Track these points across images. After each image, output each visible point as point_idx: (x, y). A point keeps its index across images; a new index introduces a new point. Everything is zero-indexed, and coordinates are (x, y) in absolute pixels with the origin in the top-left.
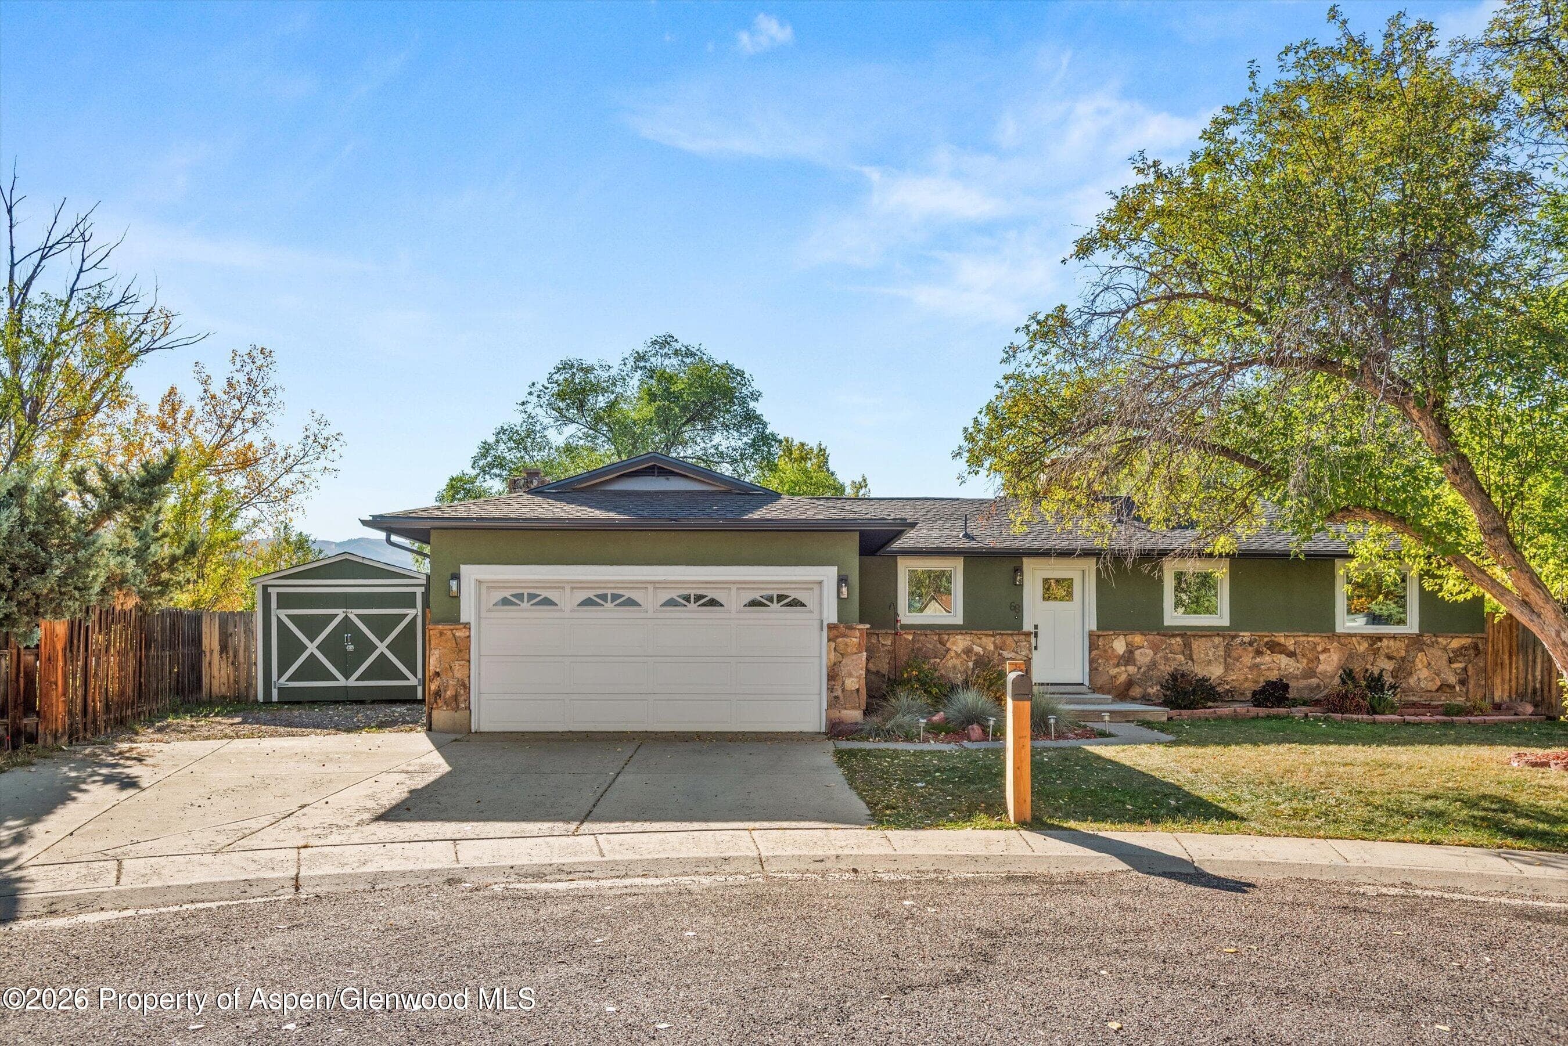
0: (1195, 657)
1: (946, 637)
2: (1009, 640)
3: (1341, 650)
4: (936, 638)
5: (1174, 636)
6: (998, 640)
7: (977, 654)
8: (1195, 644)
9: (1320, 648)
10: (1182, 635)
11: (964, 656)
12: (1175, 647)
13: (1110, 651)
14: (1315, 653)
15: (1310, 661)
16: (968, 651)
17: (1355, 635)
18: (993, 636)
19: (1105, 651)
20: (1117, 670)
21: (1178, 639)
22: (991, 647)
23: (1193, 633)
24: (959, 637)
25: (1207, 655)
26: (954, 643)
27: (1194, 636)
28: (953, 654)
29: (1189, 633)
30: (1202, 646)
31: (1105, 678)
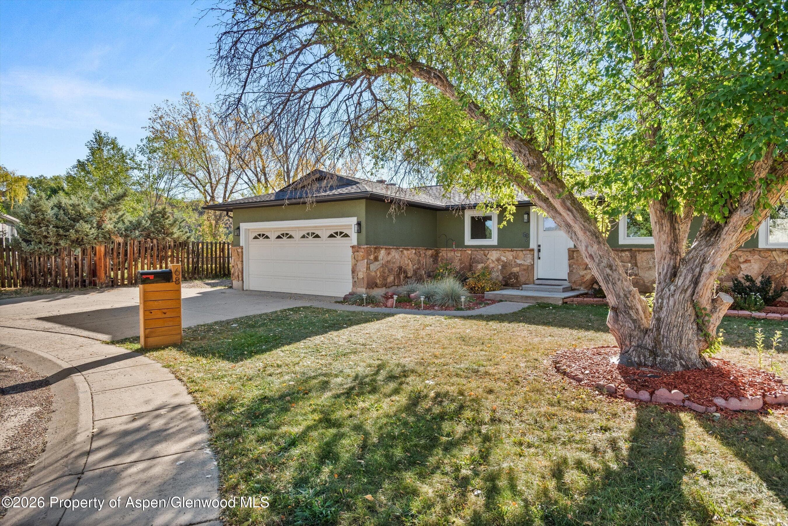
0: (639, 265)
1: (487, 252)
2: (521, 254)
3: (761, 261)
4: (482, 252)
5: (625, 251)
6: (514, 253)
7: (503, 261)
8: (639, 257)
9: (742, 260)
10: (630, 251)
11: (496, 263)
12: (625, 258)
13: (580, 260)
14: (737, 263)
15: (732, 269)
16: (498, 260)
17: (775, 250)
18: (512, 251)
19: (577, 260)
20: (585, 272)
21: (627, 253)
22: (511, 258)
23: (637, 249)
24: (494, 252)
25: (648, 263)
26: (491, 255)
27: (639, 251)
28: (490, 261)
29: (634, 249)
30: (645, 258)
31: (577, 276)
